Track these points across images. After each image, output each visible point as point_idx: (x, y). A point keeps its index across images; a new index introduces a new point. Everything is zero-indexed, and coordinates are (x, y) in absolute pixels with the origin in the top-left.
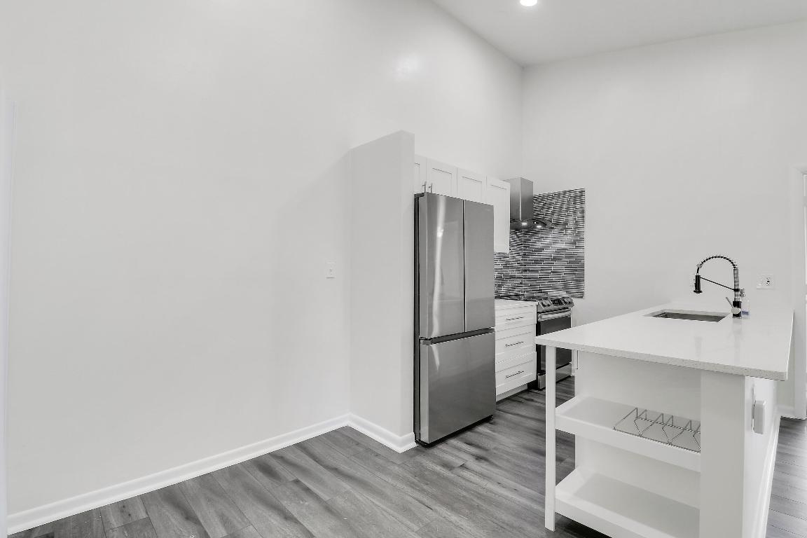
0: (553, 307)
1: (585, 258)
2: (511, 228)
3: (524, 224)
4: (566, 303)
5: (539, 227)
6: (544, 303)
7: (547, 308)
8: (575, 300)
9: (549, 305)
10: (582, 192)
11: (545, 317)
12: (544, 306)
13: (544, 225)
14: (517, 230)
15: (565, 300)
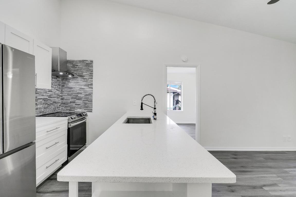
0: (77, 119)
1: (93, 93)
2: (52, 75)
3: (61, 73)
4: (84, 115)
5: (70, 76)
6: (72, 117)
7: (74, 120)
8: (88, 113)
9: (75, 118)
10: (92, 62)
11: (73, 125)
12: (72, 119)
13: (73, 75)
14: (57, 77)
15: (84, 114)
